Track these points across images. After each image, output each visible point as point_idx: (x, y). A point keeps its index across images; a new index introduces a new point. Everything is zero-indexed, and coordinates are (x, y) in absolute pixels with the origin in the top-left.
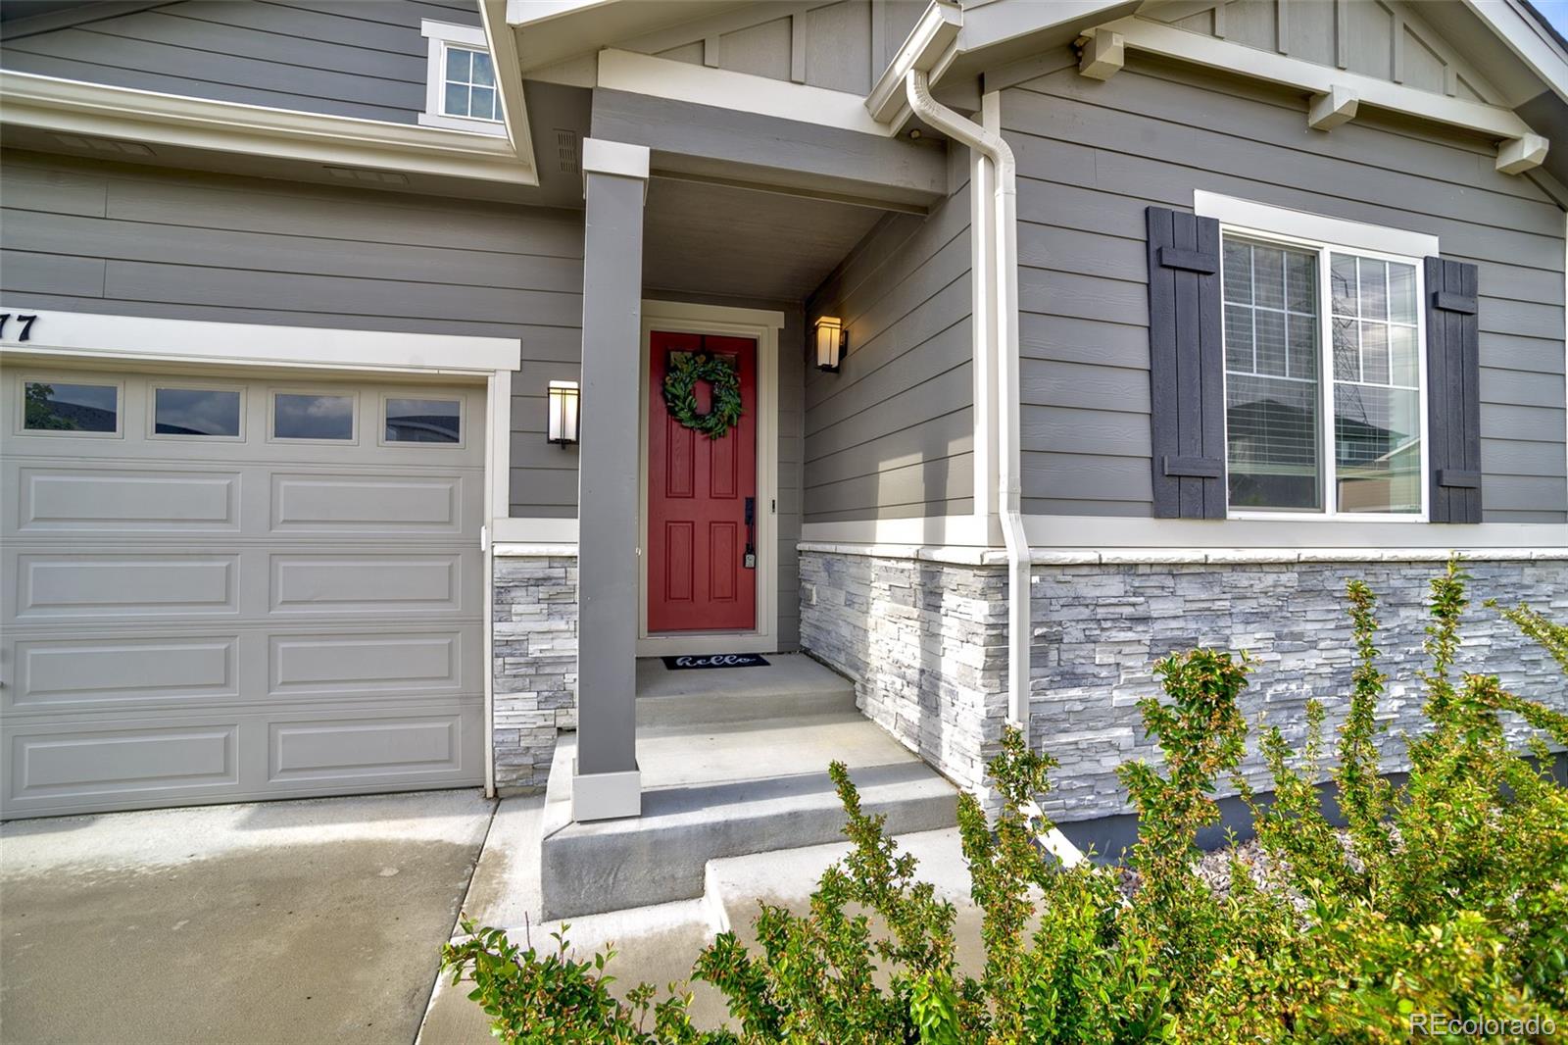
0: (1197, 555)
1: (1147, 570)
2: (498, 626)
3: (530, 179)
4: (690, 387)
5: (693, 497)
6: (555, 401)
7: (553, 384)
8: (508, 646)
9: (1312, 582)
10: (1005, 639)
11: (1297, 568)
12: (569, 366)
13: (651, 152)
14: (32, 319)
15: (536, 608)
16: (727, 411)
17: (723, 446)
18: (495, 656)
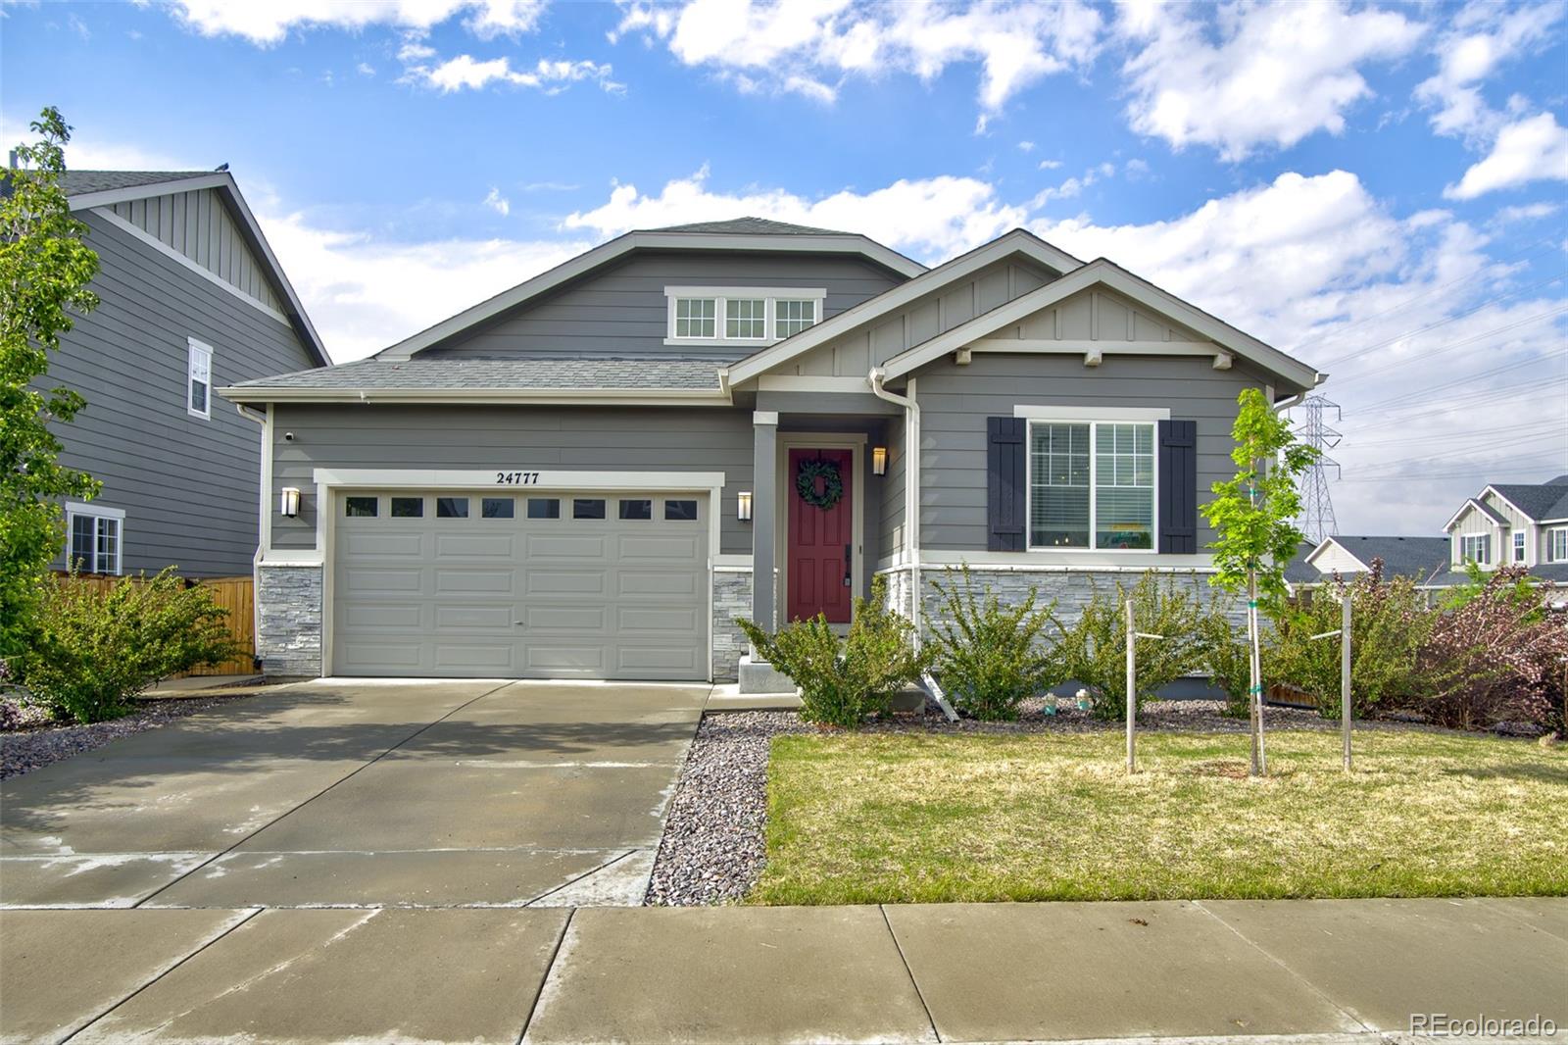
0: (1008, 567)
1: (982, 573)
2: (715, 603)
3: (730, 404)
4: (812, 481)
5: (814, 544)
6: (741, 502)
7: (740, 494)
8: (718, 613)
9: (1077, 581)
10: (911, 597)
11: (1068, 574)
12: (748, 486)
13: (779, 414)
14: (537, 475)
15: (733, 596)
16: (833, 494)
17: (832, 514)
18: (714, 617)
